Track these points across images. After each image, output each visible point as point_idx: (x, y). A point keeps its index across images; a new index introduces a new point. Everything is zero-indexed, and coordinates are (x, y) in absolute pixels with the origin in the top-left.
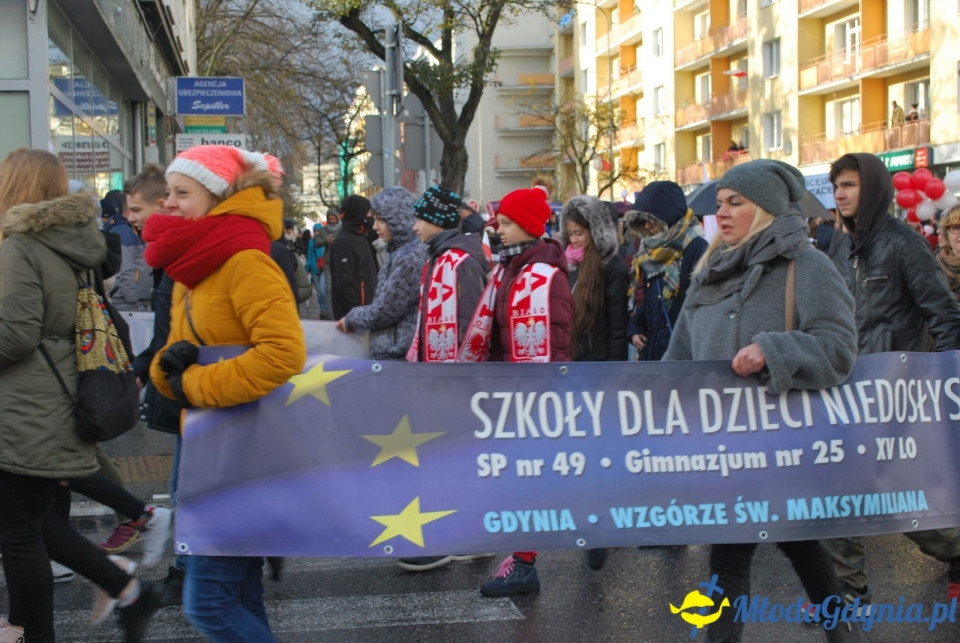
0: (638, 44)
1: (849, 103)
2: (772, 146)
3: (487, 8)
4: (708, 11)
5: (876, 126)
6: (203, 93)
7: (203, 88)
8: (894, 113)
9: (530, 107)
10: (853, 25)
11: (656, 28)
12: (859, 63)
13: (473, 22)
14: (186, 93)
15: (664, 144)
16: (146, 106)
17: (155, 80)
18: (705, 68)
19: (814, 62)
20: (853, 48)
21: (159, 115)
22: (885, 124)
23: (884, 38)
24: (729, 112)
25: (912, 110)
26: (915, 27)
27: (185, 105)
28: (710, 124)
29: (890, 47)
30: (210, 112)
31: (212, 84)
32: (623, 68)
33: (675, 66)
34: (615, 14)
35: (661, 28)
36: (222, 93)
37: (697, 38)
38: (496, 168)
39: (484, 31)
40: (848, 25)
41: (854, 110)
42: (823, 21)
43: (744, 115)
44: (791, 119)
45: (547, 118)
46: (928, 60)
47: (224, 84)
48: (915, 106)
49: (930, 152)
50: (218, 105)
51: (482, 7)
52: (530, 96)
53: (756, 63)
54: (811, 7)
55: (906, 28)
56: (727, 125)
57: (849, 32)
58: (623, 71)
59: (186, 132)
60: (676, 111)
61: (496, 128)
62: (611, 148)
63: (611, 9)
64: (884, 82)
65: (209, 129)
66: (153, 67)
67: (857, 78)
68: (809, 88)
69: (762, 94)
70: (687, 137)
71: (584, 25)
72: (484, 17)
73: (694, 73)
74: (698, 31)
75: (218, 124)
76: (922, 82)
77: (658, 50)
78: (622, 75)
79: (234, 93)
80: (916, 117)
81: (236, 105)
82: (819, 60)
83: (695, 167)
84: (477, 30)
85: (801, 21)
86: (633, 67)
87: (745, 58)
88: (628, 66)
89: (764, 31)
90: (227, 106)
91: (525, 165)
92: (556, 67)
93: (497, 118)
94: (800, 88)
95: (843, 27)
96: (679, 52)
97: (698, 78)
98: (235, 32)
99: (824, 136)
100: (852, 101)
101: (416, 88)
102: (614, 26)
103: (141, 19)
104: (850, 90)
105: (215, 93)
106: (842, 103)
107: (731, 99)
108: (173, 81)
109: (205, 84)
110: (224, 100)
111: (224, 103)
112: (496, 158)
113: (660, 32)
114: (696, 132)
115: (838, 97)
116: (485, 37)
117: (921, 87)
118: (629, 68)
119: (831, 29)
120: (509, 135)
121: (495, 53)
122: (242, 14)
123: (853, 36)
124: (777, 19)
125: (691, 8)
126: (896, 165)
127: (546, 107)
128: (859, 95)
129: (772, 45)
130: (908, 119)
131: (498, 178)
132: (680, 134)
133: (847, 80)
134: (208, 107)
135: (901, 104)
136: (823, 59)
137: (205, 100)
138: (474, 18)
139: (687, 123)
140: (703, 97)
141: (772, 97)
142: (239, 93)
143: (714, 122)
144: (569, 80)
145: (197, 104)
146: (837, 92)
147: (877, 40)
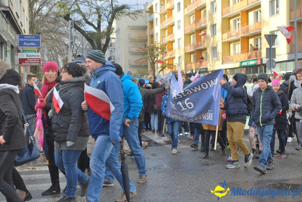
0: (173, 25)
1: (237, 44)
2: (214, 58)
3: (111, 15)
4: (194, 15)
5: (245, 52)
6: (27, 40)
7: (27, 38)
8: (251, 48)
9: (137, 45)
10: (238, 20)
11: (178, 20)
12: (240, 32)
13: (107, 19)
14: (22, 40)
15: (181, 57)
16: (6, 44)
17: (10, 36)
18: (193, 33)
19: (226, 31)
20: (239, 27)
21: (12, 47)
22: (248, 51)
23: (248, 24)
24: (201, 47)
25: (256, 47)
26: (257, 21)
27: (21, 44)
28: (195, 51)
29: (249, 27)
30: (29, 46)
31: (30, 37)
32: (168, 33)
33: (184, 32)
34: (166, 16)
35: (180, 20)
36: (33, 40)
37: (191, 24)
38: (129, 64)
39: (110, 21)
40: (237, 20)
41: (239, 47)
42: (229, 19)
43: (205, 48)
44: (220, 49)
45: (142, 48)
46: (261, 31)
47: (34, 37)
48: (257, 46)
49: (262, 60)
50: (32, 44)
51: (109, 14)
52: (137, 41)
53: (209, 32)
54: (226, 14)
55: (254, 21)
56: (201, 51)
57: (237, 22)
58: (168, 34)
59: (23, 52)
60: (185, 47)
61: (129, 51)
62: (163, 58)
63: (165, 14)
64: (248, 38)
65: (31, 51)
66: (9, 32)
67: (239, 37)
68: (225, 40)
69: (210, 42)
70: (188, 54)
71: (157, 19)
72: (110, 17)
73: (190, 35)
74: (191, 21)
75: (33, 50)
76: (259, 38)
77: (179, 27)
78: (168, 35)
79: (37, 40)
80: (257, 49)
81: (38, 44)
82: (228, 31)
83: (190, 64)
84: (108, 21)
85: (222, 18)
86: (172, 33)
87: (205, 30)
88: (170, 32)
89: (210, 22)
90: (35, 44)
91: (135, 63)
92: (148, 32)
93: (129, 48)
94: (222, 40)
95: (236, 21)
96: (185, 28)
97: (192, 36)
98: (42, 20)
99: (230, 55)
100: (238, 44)
101: (88, 39)
102: (166, 20)
103: (3, 16)
104: (238, 40)
105: (31, 40)
106: (235, 44)
107: (201, 43)
108: (18, 36)
109: (28, 37)
110: (34, 42)
111: (34, 43)
112: (129, 61)
113: (180, 22)
114: (191, 53)
115: (233, 43)
116: (110, 23)
117: (259, 39)
118: (171, 33)
119: (231, 21)
120: (133, 54)
121: (113, 29)
122: (45, 15)
123: (239, 23)
124: (215, 18)
125: (189, 14)
126: (251, 64)
127: (142, 45)
128: (240, 42)
129: (214, 26)
130: (255, 49)
131: (130, 67)
132: (186, 54)
133: (236, 37)
134: (29, 44)
135: (253, 45)
136: (229, 30)
137: (28, 42)
138: (107, 18)
139: (188, 50)
140: (193, 42)
141: (213, 42)
142: (39, 40)
143: (196, 50)
144: (152, 36)
145: (25, 44)
146: (233, 41)
147: (245, 25)
